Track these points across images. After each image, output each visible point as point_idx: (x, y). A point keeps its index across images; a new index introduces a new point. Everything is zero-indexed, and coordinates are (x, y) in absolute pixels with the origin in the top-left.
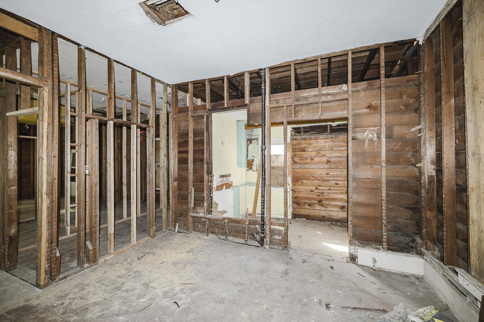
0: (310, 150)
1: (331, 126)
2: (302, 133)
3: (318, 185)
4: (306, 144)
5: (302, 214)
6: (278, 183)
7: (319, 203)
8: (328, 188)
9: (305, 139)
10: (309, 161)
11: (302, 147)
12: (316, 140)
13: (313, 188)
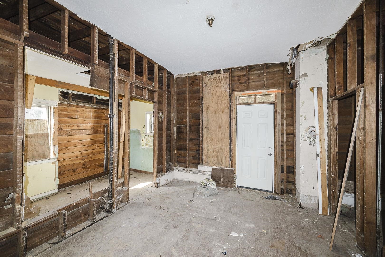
0: (77, 117)
1: (97, 98)
2: (71, 99)
3: (83, 150)
4: (73, 111)
5: (66, 183)
6: (38, 155)
7: (84, 166)
8: (92, 151)
9: (72, 106)
10: (75, 128)
11: (69, 113)
12: (82, 109)
13: (79, 154)
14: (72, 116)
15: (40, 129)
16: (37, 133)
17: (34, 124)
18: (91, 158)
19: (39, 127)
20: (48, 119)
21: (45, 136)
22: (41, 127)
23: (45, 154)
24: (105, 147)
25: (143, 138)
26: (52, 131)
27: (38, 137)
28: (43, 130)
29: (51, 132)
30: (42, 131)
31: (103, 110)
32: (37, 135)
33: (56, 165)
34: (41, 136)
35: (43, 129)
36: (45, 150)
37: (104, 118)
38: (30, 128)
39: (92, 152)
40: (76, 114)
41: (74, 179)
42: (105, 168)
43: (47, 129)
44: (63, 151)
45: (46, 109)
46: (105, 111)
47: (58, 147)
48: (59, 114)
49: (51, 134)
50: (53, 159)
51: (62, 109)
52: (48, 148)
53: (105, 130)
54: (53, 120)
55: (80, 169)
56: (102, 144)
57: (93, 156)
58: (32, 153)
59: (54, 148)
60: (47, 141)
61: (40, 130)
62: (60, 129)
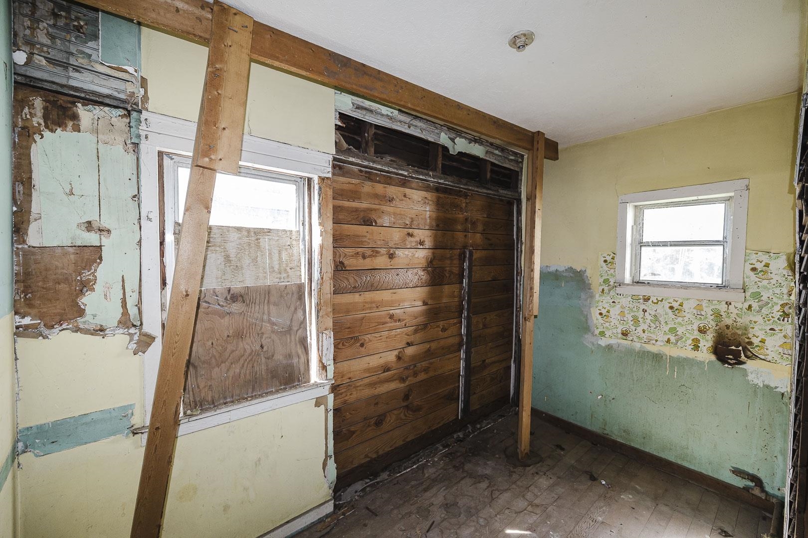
0: (386, 221)
1: (446, 150)
2: (372, 149)
3: (403, 344)
4: (376, 196)
5: (357, 468)
6: (271, 372)
7: (405, 404)
8: (427, 346)
9: (372, 177)
10: (381, 261)
11: (364, 205)
12: (402, 189)
13: (391, 357)
14: (373, 216)
15: (276, 267)
16: (268, 282)
17: (258, 246)
18: (425, 370)
19: (276, 257)
20: (301, 227)
21: (293, 294)
22: (280, 258)
23: (291, 366)
24: (463, 331)
25: (602, 303)
26: (316, 275)
27: (272, 299)
28: (285, 270)
29: (310, 280)
30: (284, 275)
31: (457, 195)
32: (267, 292)
33: (327, 411)
34: (281, 296)
35: (287, 266)
36: (294, 352)
37: (459, 227)
38: (248, 262)
39: (429, 350)
40: (384, 208)
41: (377, 452)
42: (461, 405)
43: (299, 266)
44: (348, 352)
45: (298, 190)
46: (463, 202)
47: (332, 336)
48: (336, 210)
49: (313, 288)
50: (317, 385)
51: (342, 190)
52: (304, 343)
53: (463, 270)
54: (317, 229)
55: (395, 412)
56: (455, 321)
57: (431, 364)
58: (250, 365)
59: (322, 341)
60: (300, 313)
61: (276, 269)
62: (339, 267)
